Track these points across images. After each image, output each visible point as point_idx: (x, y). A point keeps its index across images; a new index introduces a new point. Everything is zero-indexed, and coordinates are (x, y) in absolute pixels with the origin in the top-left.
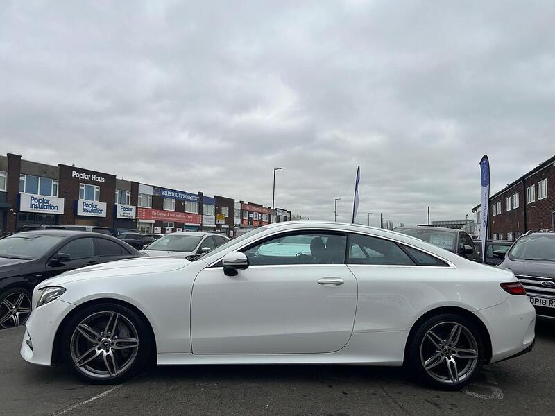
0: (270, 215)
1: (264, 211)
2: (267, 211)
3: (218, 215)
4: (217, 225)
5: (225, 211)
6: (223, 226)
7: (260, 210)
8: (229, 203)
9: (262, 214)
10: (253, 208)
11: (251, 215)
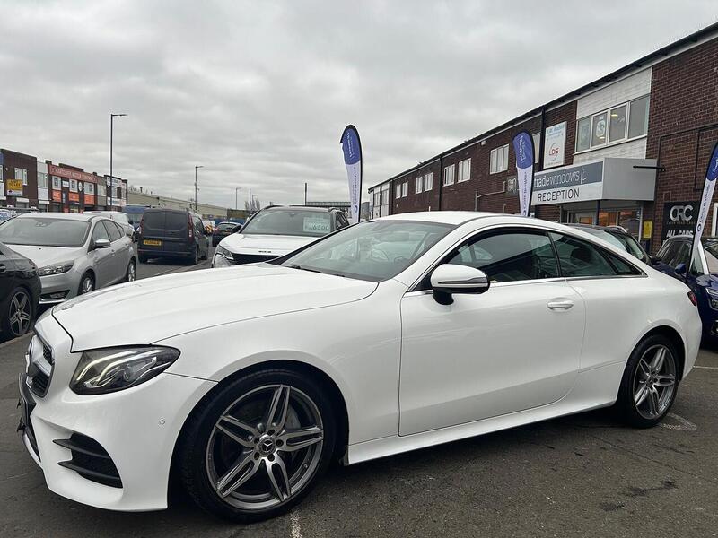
0: (96, 185)
1: (85, 178)
2: (91, 179)
3: (9, 181)
4: (8, 197)
5: (21, 174)
6: (18, 200)
7: (79, 176)
8: (29, 163)
9: (83, 182)
10: (67, 173)
11: (66, 184)
